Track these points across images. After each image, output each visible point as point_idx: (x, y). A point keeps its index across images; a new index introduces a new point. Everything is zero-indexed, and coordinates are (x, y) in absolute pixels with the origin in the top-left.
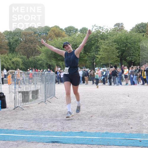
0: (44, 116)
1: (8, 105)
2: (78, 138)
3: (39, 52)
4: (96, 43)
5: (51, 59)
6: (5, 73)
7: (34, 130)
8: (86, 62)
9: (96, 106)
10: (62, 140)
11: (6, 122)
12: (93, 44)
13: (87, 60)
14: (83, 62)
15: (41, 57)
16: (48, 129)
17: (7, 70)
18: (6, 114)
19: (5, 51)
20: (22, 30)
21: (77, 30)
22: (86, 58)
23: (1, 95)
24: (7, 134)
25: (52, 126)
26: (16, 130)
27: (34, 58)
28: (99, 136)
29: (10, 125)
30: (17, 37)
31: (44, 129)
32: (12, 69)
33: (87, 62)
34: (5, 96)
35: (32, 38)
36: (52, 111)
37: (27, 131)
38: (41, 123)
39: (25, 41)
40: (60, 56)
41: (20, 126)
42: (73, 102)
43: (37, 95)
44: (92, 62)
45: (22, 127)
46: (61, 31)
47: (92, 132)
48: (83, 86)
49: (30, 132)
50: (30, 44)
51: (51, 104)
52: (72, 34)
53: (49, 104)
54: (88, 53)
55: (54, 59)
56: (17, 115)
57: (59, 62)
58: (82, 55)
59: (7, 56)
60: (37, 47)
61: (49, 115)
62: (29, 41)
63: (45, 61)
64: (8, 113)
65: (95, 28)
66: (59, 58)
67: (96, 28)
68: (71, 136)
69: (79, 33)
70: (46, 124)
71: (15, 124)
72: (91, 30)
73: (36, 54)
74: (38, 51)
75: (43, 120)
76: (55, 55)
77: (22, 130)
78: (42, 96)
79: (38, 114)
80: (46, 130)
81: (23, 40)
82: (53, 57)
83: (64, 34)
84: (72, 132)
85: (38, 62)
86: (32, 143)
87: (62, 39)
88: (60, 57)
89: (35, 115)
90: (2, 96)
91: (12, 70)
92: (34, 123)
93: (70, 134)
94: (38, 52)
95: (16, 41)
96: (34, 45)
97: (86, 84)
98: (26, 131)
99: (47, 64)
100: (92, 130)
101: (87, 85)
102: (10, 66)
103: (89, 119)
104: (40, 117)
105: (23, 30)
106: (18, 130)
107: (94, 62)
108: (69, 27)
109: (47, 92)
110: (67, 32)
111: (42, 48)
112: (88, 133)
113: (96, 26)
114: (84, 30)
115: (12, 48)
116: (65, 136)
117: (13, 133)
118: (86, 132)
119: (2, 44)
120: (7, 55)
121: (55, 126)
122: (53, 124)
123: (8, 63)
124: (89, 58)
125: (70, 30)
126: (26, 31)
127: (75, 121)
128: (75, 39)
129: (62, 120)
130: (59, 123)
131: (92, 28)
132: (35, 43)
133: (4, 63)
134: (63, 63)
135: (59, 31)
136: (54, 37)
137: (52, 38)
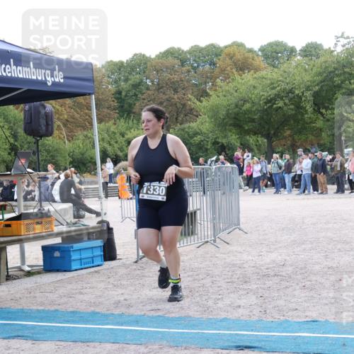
0: (214, 279)
1: (120, 251)
2: (304, 337)
3: (195, 113)
4: (347, 82)
5: (225, 129)
6: (109, 169)
7: (190, 317)
8: (321, 135)
9: (351, 253)
10: (263, 343)
11: (118, 295)
12: (339, 87)
13: (321, 130)
14: (312, 134)
16: (226, 314)
17: (115, 162)
18: (116, 274)
19: (109, 114)
20: (150, 58)
21: (292, 50)
22: (320, 123)
23: (102, 226)
25: (236, 305)
26: (144, 315)
27: (183, 130)
29: (127, 302)
30: (138, 76)
31: (215, 313)
33: (323, 133)
34: (112, 229)
35: (176, 78)
36: (234, 265)
37: (173, 319)
38: (206, 297)
39: (158, 84)
40: (249, 122)
41: (154, 307)
42: (289, 241)
43: (192, 225)
45: (159, 307)
46: (250, 55)
48: (314, 199)
49: (179, 322)
50: (170, 93)
51: (229, 248)
53: (224, 247)
54: (324, 111)
55: (234, 131)
57: (248, 137)
58: (310, 118)
59: (115, 127)
60: (190, 100)
61: (226, 277)
62: (167, 84)
63: (210, 135)
64: (122, 271)
65: (343, 41)
67: (346, 41)
68: (287, 332)
69: (299, 57)
70: (219, 299)
72: (332, 49)
73: (188, 118)
74: (191, 110)
75: (211, 291)
76: (235, 118)
77: (159, 316)
78: (206, 226)
79: (198, 275)
80: (218, 317)
81: (152, 82)
82: (230, 125)
84: (289, 321)
85: (192, 138)
86: (186, 351)
87: (255, 75)
88: (250, 124)
89: (188, 276)
90: (105, 228)
91: (126, 160)
93: (283, 325)
94: (192, 114)
95: (136, 86)
96: (180, 95)
97: (322, 193)
98: (168, 319)
99: (215, 143)
101: (325, 196)
102: (121, 151)
103: (333, 285)
104: (204, 281)
105: (153, 56)
106: (148, 317)
108: (270, 45)
109: (219, 217)
110: (266, 57)
111: (201, 102)
112: (331, 323)
114: (311, 51)
115: (126, 106)
116: (270, 332)
117: (137, 322)
118: (327, 321)
119: (100, 97)
120: (115, 124)
123: (115, 145)
124: (327, 123)
125: (275, 53)
126: (160, 60)
127: (296, 293)
128: (289, 73)
129: (260, 290)
130: (254, 298)
131: (336, 44)
132: (183, 89)
133: (106, 145)
134: (259, 139)
135: (246, 55)
136: (233, 73)
137: (228, 74)
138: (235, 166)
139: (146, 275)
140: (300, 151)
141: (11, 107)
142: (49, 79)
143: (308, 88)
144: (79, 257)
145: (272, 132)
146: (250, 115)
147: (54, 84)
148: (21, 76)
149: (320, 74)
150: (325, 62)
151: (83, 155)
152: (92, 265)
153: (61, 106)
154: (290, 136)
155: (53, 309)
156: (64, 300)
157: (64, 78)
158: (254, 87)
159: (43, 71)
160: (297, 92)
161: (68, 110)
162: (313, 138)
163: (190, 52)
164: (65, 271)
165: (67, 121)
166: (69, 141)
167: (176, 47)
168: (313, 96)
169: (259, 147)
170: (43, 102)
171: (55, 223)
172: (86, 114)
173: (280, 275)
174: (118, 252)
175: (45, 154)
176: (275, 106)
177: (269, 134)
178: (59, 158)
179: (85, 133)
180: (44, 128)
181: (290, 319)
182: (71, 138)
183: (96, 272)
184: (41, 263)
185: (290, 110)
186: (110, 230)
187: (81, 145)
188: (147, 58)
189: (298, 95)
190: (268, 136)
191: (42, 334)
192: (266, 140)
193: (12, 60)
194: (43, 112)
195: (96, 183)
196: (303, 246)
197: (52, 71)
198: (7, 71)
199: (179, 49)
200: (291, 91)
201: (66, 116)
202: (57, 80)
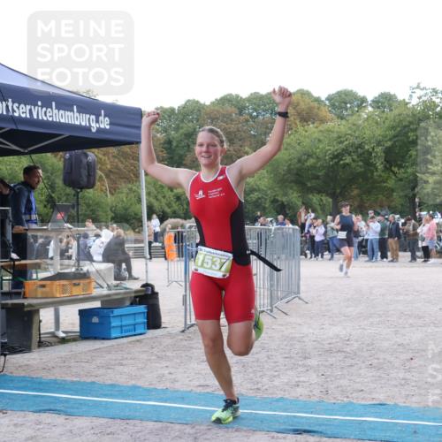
0: (270, 353)
1: (165, 319)
2: (370, 422)
5: (286, 187)
6: (155, 226)
8: (392, 195)
9: (424, 329)
10: (324, 427)
11: (162, 368)
12: (413, 143)
13: (393, 191)
14: (383, 195)
15: (258, 183)
16: (282, 392)
17: (162, 219)
18: (161, 345)
20: (204, 105)
21: (363, 100)
22: (391, 183)
23: (147, 290)
24: (166, 402)
25: (293, 383)
26: (190, 392)
28: (434, 420)
29: (173, 376)
30: (190, 124)
31: (270, 391)
32: (175, 215)
33: (395, 194)
34: (157, 294)
35: (233, 127)
36: (293, 338)
38: (261, 373)
40: (313, 179)
41: (202, 382)
44: (411, 195)
45: (207, 383)
46: (316, 104)
47: (414, 405)
48: (383, 267)
51: (288, 319)
52: (349, 112)
53: (281, 318)
54: (395, 169)
55: (295, 188)
56: (192, 348)
57: (311, 196)
58: (380, 176)
61: (283, 351)
63: (269, 192)
64: (168, 341)
65: (419, 93)
66: (309, 185)
67: (423, 93)
68: (351, 416)
69: (370, 109)
70: (275, 376)
71: (186, 375)
72: (407, 101)
75: (266, 366)
76: (297, 174)
77: (208, 393)
78: (262, 294)
80: (274, 396)
82: (292, 181)
83: (325, 114)
84: (354, 404)
86: (237, 433)
87: (320, 128)
88: (314, 181)
90: (150, 293)
91: (175, 217)
92: (240, 372)
93: (347, 408)
96: (237, 147)
97: (392, 261)
99: (274, 201)
100: (414, 399)
101: (395, 264)
102: (169, 207)
103: (404, 365)
105: (208, 103)
106: (196, 393)
107: (414, 196)
108: (339, 93)
109: (278, 285)
110: (333, 106)
112: (401, 407)
113: (422, 86)
114: (385, 101)
115: (176, 158)
116: (331, 415)
117: (182, 399)
118: (396, 405)
121: (300, 384)
122: (297, 379)
123: (163, 200)
124: (400, 182)
125: (344, 102)
126: (216, 108)
127: (362, 371)
128: (358, 126)
129: (322, 368)
130: (314, 376)
131: (411, 96)
132: (240, 140)
133: (153, 201)
134: (323, 198)
135: (312, 104)
136: (296, 124)
137: (290, 125)
138: (297, 227)
139: (195, 346)
140: (371, 213)
141: (49, 155)
142: (93, 125)
143: (379, 143)
144: (119, 324)
145: (338, 191)
146: (314, 172)
147: (99, 130)
148: (63, 121)
149: (393, 128)
150: (400, 115)
151: (126, 210)
152: (133, 333)
153: (104, 155)
154: (359, 196)
155: (89, 380)
156: (102, 371)
157: (110, 124)
158: (320, 141)
159: (88, 116)
160: (367, 147)
161: (112, 160)
162: (384, 198)
163: (249, 100)
164: (104, 339)
165: (110, 171)
166: (112, 194)
167: (234, 94)
168: (384, 152)
169: (323, 207)
170: (85, 151)
171: (93, 284)
172: (132, 165)
173: (344, 352)
174: (163, 319)
175: (84, 208)
176: (342, 162)
177: (334, 193)
178: (100, 213)
179: (130, 186)
180: (85, 179)
181: (355, 401)
182: (113, 190)
183: (138, 341)
184: (77, 329)
185: (359, 167)
186: (155, 295)
187: (124, 199)
188: (201, 104)
189: (368, 151)
190: (334, 196)
191: (77, 408)
192: (330, 200)
193: (54, 104)
194: (85, 161)
195: (142, 241)
196: (371, 320)
197: (98, 116)
198: (48, 115)
199: (237, 96)
200: (360, 146)
201: (109, 167)
202: (102, 126)
